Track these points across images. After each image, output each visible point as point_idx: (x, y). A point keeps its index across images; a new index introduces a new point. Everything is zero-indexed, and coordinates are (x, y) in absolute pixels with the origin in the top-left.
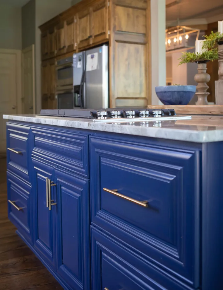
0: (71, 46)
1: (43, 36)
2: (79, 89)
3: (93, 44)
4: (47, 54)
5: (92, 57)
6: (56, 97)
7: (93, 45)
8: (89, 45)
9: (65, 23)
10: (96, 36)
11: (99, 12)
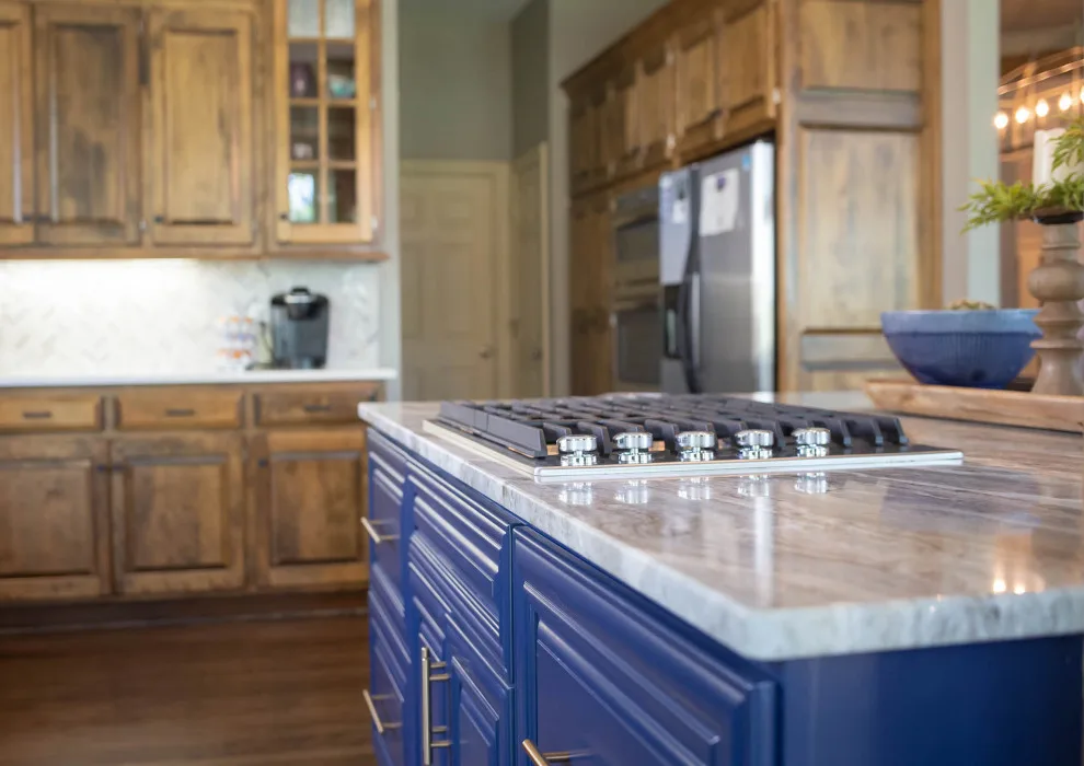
0: (657, 147)
1: (576, 115)
2: (677, 296)
3: (725, 138)
4: (584, 174)
5: (721, 185)
6: (613, 320)
7: (727, 144)
8: (712, 142)
9: (639, 67)
10: (736, 111)
11: (742, 25)
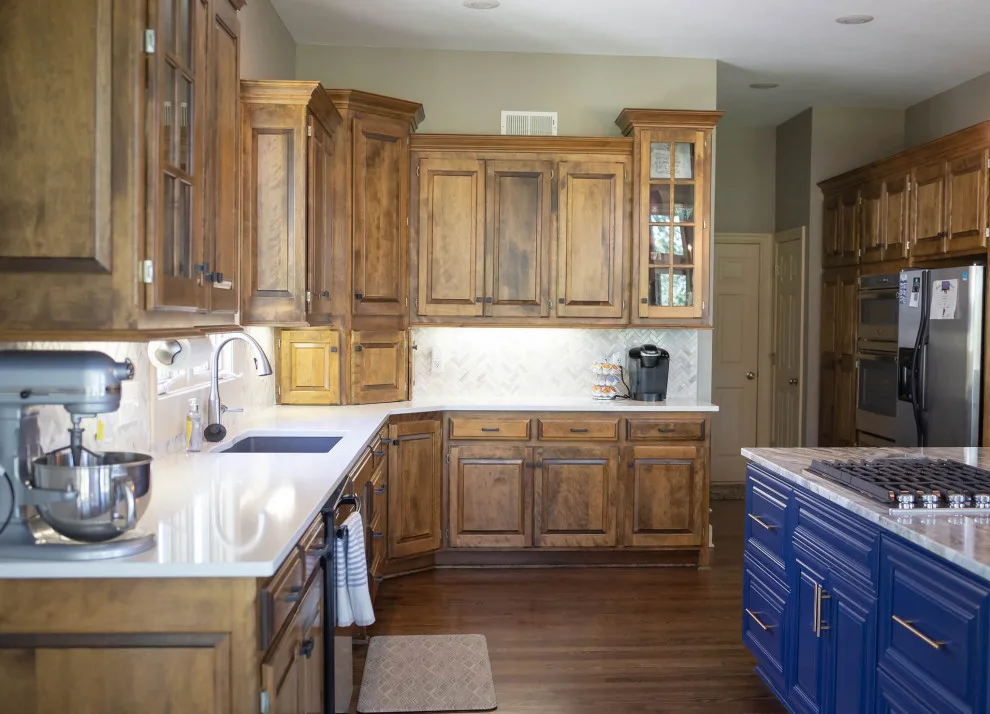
0: (897, 247)
1: (829, 207)
2: (910, 357)
3: (948, 252)
4: (836, 253)
5: (945, 288)
6: (857, 364)
7: (949, 256)
8: (939, 253)
9: (884, 186)
10: (957, 236)
11: (965, 178)
